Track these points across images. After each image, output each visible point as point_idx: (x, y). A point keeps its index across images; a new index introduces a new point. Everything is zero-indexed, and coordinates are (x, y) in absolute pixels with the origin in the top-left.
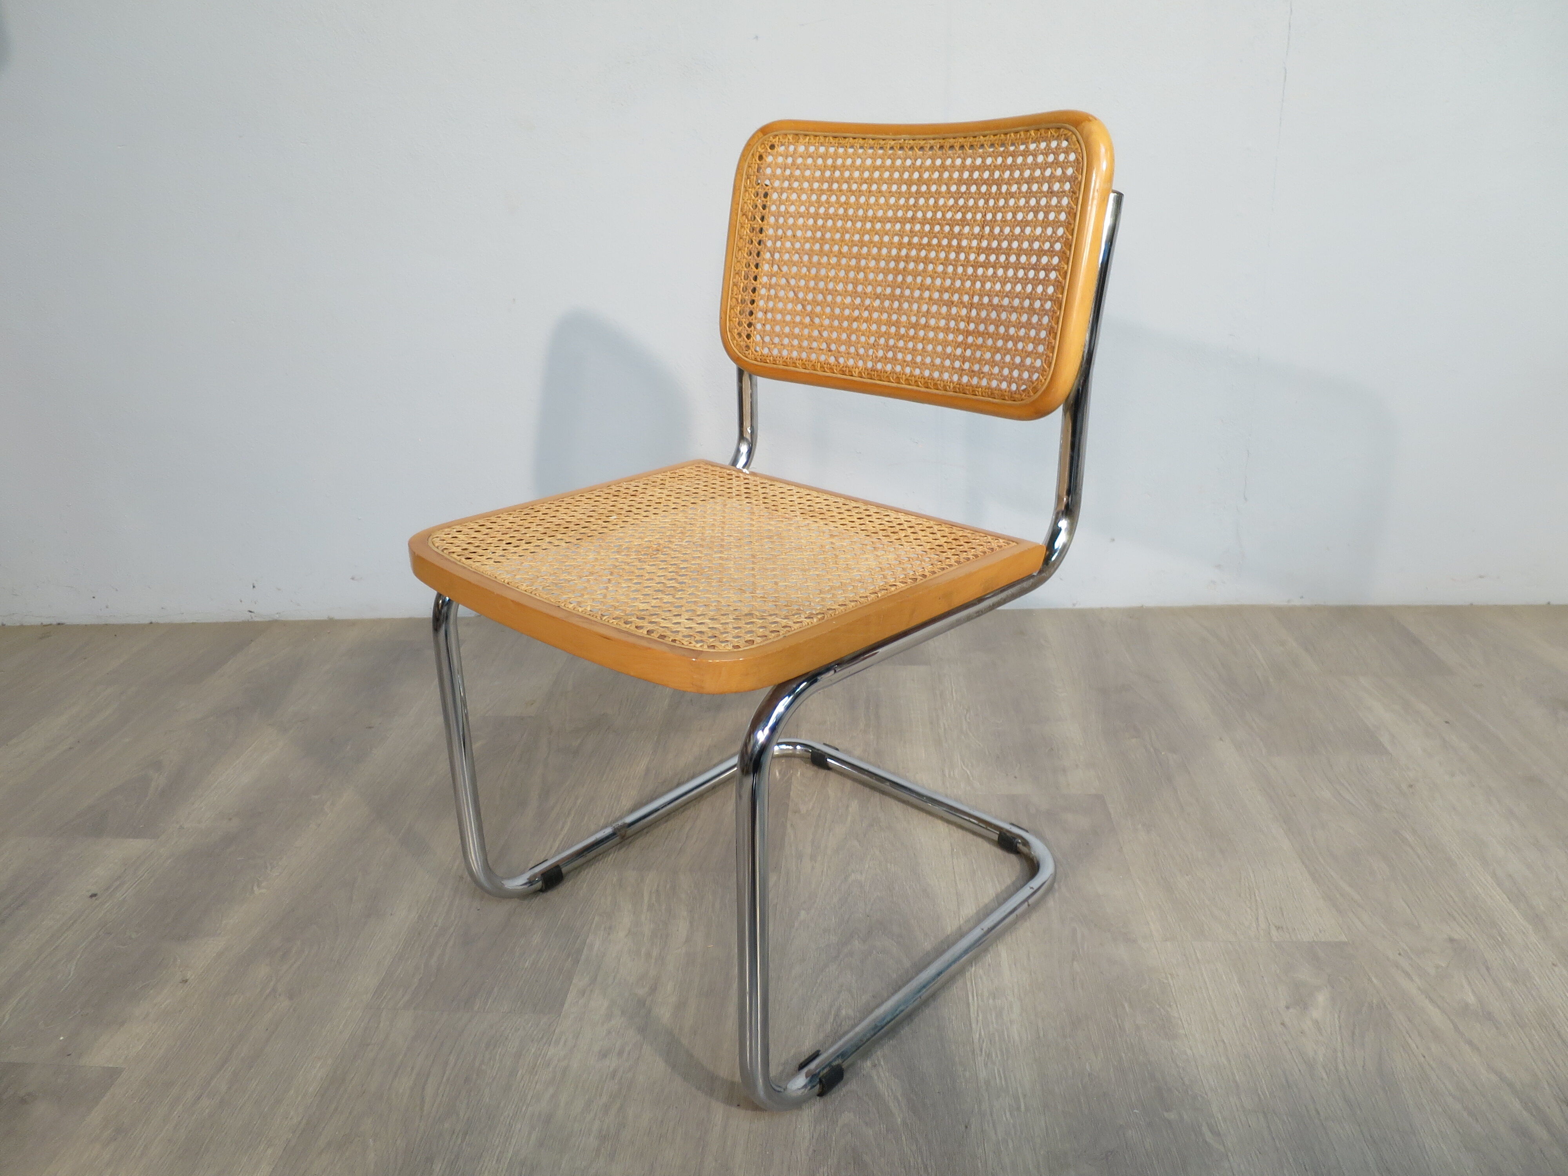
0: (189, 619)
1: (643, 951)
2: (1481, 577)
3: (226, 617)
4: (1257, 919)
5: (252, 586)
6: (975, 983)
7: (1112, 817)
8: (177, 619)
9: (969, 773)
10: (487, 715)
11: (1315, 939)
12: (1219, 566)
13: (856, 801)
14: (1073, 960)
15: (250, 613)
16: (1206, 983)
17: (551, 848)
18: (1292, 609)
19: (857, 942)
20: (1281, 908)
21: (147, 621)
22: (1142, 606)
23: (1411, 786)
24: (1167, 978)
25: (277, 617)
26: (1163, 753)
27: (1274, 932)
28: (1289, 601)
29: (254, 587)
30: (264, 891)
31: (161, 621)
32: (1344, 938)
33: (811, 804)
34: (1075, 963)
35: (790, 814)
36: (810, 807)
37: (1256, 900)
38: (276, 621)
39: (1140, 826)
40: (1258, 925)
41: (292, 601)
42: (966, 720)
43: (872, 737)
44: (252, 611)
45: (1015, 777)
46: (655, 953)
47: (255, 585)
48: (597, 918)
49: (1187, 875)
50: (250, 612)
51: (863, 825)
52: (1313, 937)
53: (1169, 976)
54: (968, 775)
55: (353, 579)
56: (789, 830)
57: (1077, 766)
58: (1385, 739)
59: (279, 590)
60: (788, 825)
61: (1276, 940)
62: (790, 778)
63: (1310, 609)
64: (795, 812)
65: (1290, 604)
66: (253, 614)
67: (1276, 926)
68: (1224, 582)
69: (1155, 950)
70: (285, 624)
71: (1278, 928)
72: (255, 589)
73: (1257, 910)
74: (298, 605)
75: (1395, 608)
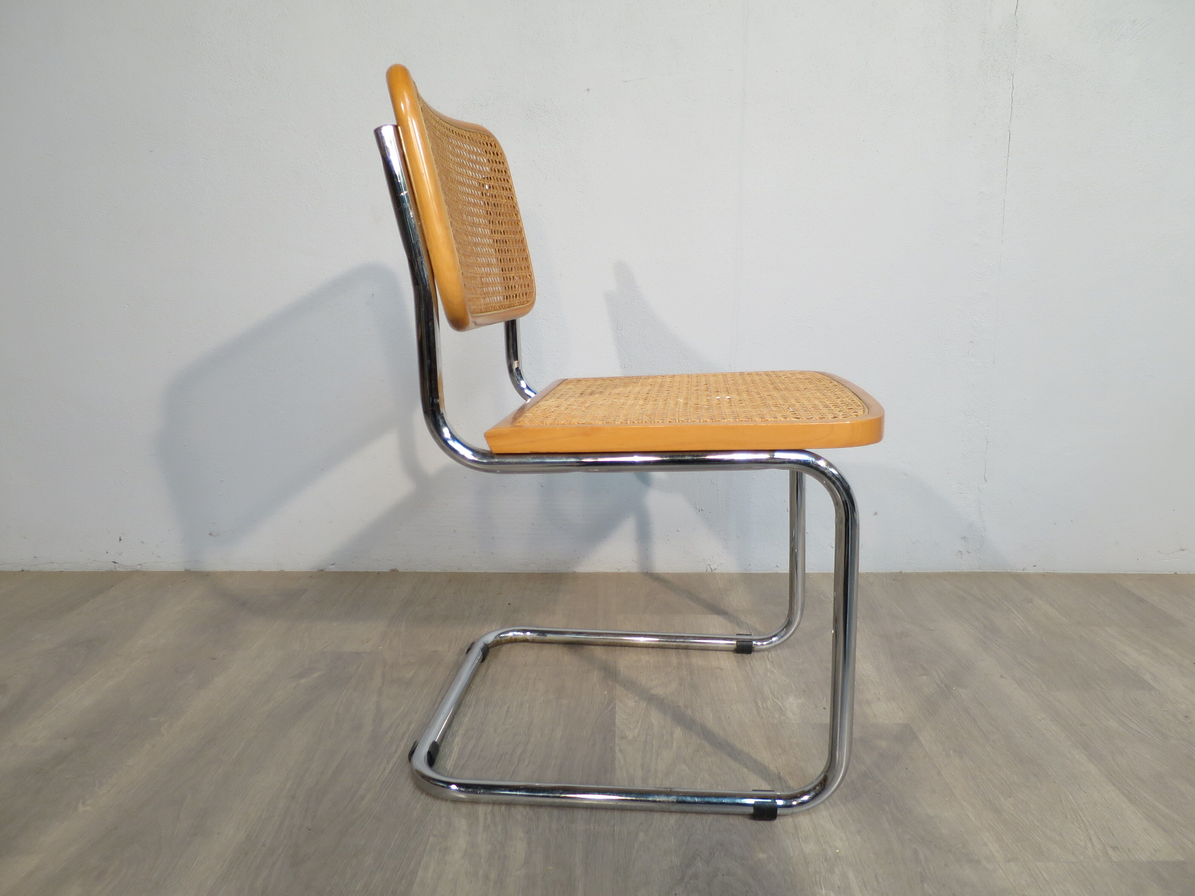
0: (57, 568)
1: (481, 873)
2: (1182, 550)
3: (91, 567)
4: (1090, 840)
5: (119, 539)
7: (923, 743)
8: (47, 568)
9: (781, 705)
10: (325, 651)
11: (1153, 859)
12: (964, 538)
13: (679, 729)
14: (922, 882)
15: (115, 565)
17: (384, 770)
18: (1028, 575)
19: (700, 864)
20: (1109, 829)
22: (901, 572)
23: (1186, 717)
25: (138, 568)
26: (954, 688)
27: (1111, 852)
28: (1024, 569)
29: (120, 540)
30: (88, 808)
31: (32, 569)
33: (637, 731)
34: (925, 885)
35: (617, 741)
36: (636, 734)
37: (1083, 820)
38: (137, 571)
39: (951, 752)
40: (1093, 846)
41: (153, 554)
42: (769, 659)
43: (685, 673)
44: (116, 561)
45: (824, 708)
46: (493, 875)
47: (122, 538)
48: (431, 839)
49: (1010, 798)
50: (115, 562)
51: (689, 750)
52: (1151, 858)
54: (780, 706)
55: (210, 534)
56: (619, 755)
57: (878, 699)
58: (1147, 677)
59: (143, 543)
60: (617, 750)
61: (1116, 860)
62: (614, 707)
63: (1044, 575)
64: (622, 738)
65: (1025, 571)
66: (117, 564)
67: (1111, 847)
68: (969, 552)
69: (1001, 871)
70: (145, 573)
71: (1114, 848)
72: (121, 541)
73: (1087, 830)
74: (159, 557)
75: (1115, 575)
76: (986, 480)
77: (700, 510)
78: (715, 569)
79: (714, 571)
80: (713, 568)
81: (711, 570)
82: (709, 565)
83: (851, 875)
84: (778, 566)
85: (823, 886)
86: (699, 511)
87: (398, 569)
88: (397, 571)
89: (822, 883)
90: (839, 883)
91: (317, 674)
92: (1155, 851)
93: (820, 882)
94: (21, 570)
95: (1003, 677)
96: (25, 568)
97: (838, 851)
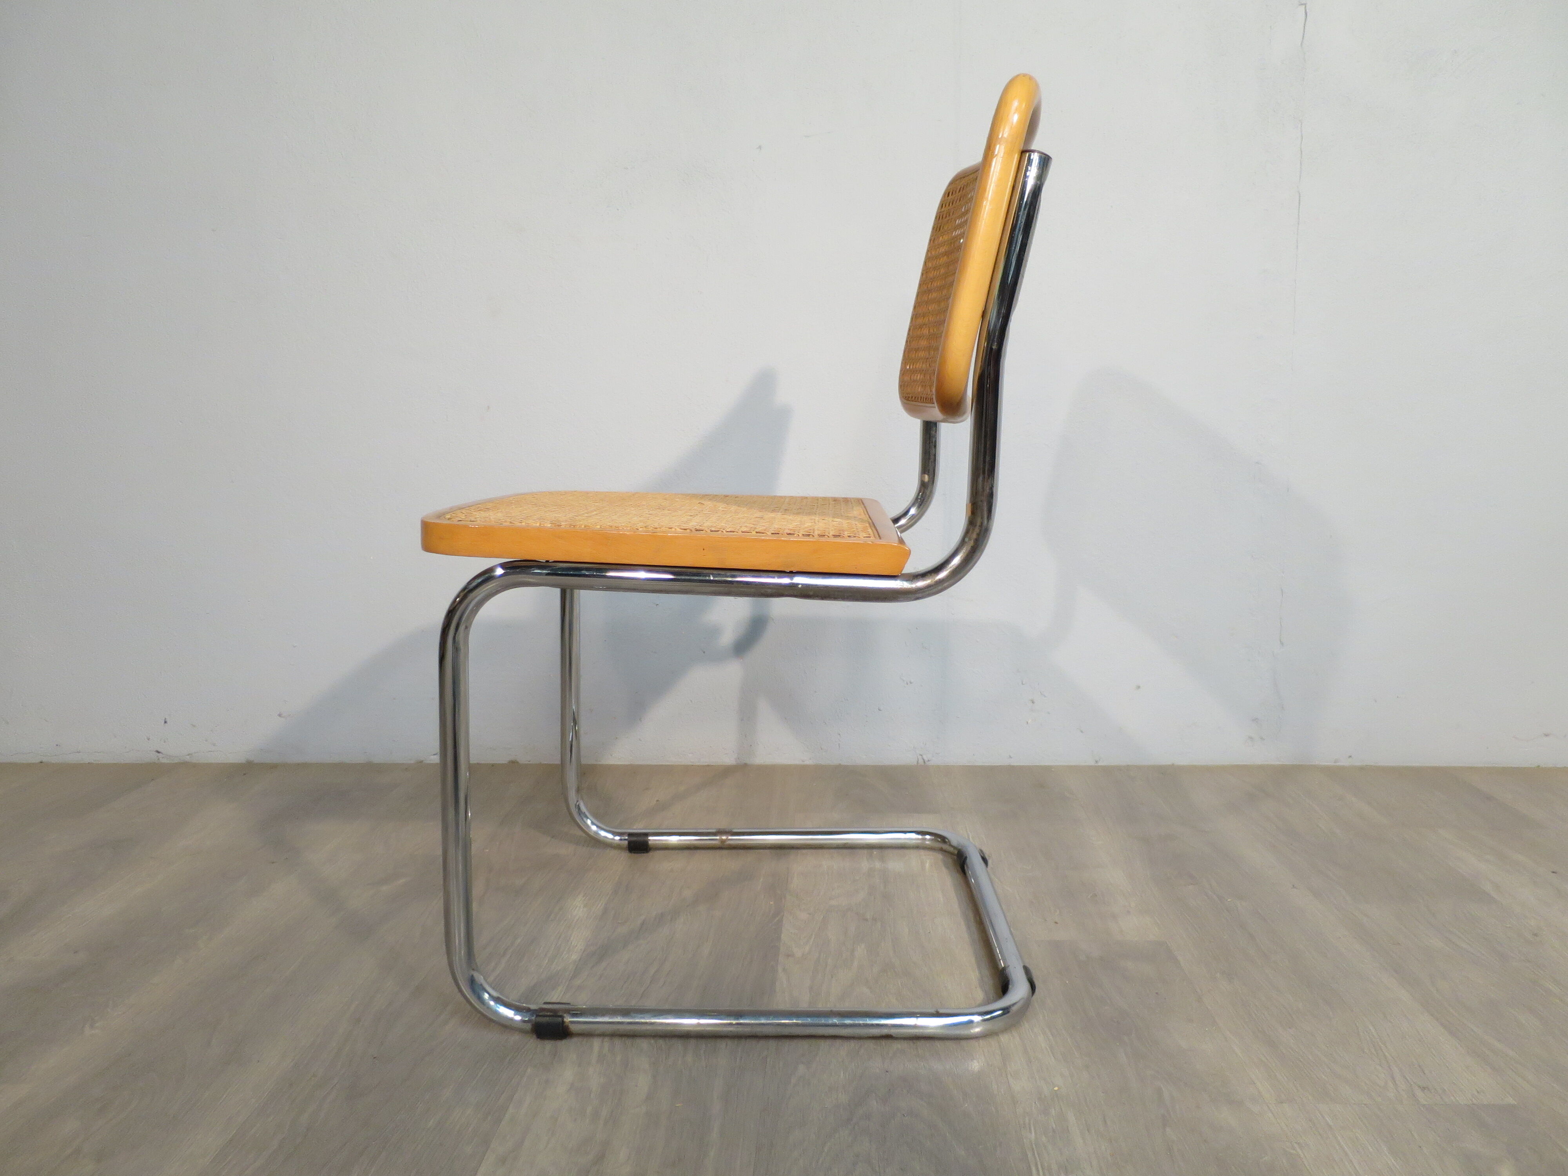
0: (86, 759)
1: (589, 1110)
2: (1547, 735)
3: (129, 758)
4: (1393, 1079)
5: (164, 722)
6: (1038, 1154)
7: (1182, 965)
8: (73, 759)
11: (1475, 1101)
12: (1255, 720)
14: (1164, 1126)
15: (158, 754)
16: (1346, 1154)
18: (1342, 768)
19: (874, 1102)
20: (1419, 1065)
21: (37, 760)
23: (1536, 935)
24: (1294, 1149)
25: (188, 758)
26: (1229, 900)
27: (1419, 1094)
28: (1336, 761)
29: (165, 722)
30: (97, 1031)
31: (54, 760)
32: (1511, 1101)
33: (807, 948)
34: (1168, 1129)
35: (781, 959)
36: (807, 951)
37: (1385, 1055)
38: (186, 763)
39: (1218, 975)
40: (1396, 1085)
41: (207, 741)
44: (159, 750)
45: (1056, 923)
46: (604, 1113)
47: (168, 721)
48: (531, 1073)
49: (1290, 1028)
50: (158, 752)
51: (874, 971)
52: (1471, 1100)
53: (1296, 1145)
57: (1129, 912)
58: (1488, 888)
59: (194, 726)
60: (780, 969)
61: (1425, 1103)
62: (781, 921)
63: (1362, 769)
64: (788, 956)
65: (1337, 764)
66: (161, 754)
67: (1419, 1087)
68: (1262, 739)
69: (1270, 1115)
70: (195, 766)
71: (1423, 1089)
72: (166, 724)
73: (1390, 1068)
74: (214, 745)
75: (1455, 769)
76: (1282, 644)
77: (909, 683)
78: (929, 761)
79: (927, 763)
80: (926, 759)
81: (924, 762)
82: (921, 755)
83: (1071, 1118)
84: (1012, 756)
85: (1032, 1128)
86: (907, 684)
87: (518, 760)
88: (517, 762)
89: (1032, 1126)
90: (1054, 1126)
91: (402, 881)
92: (1478, 1092)
93: (1029, 1124)
94: (39, 761)
95: (1295, 888)
96: (45, 760)
97: (1056, 1088)
